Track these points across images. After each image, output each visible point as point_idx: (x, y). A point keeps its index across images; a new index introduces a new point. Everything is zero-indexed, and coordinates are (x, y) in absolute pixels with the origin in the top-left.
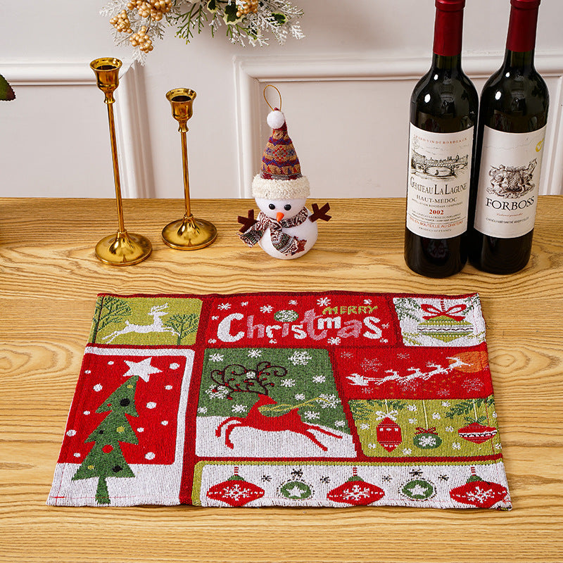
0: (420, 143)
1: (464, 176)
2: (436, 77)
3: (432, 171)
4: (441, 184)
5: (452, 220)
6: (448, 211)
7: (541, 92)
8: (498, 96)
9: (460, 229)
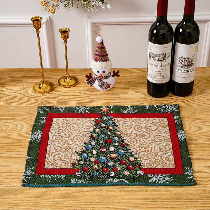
0: (152, 48)
1: (168, 60)
2: (158, 24)
3: (157, 58)
4: (160, 63)
5: (164, 77)
6: (163, 73)
7: (197, 29)
8: (181, 31)
9: (167, 80)
